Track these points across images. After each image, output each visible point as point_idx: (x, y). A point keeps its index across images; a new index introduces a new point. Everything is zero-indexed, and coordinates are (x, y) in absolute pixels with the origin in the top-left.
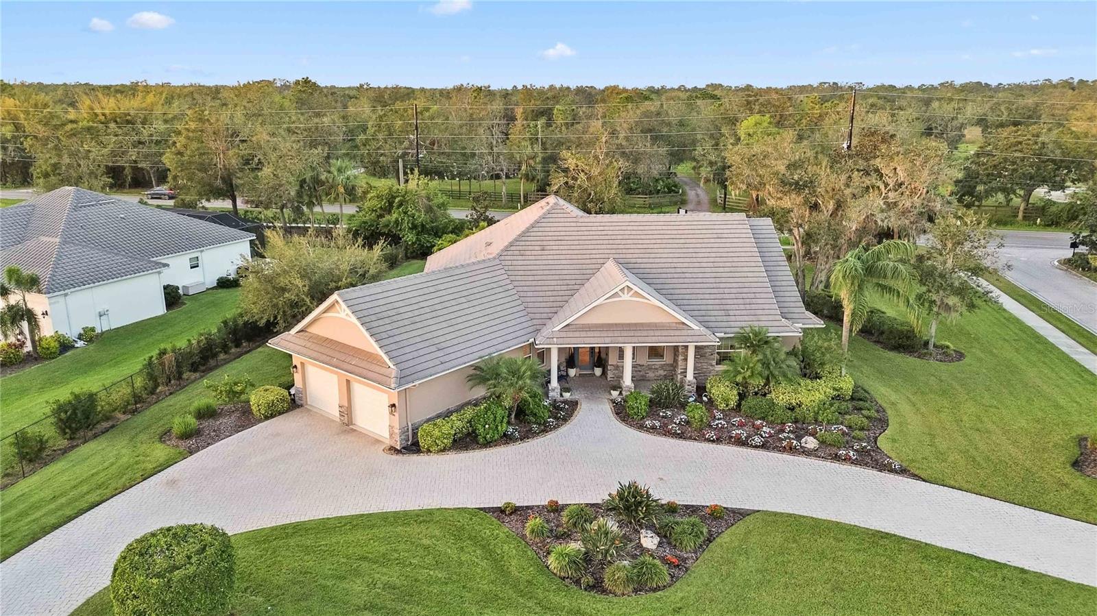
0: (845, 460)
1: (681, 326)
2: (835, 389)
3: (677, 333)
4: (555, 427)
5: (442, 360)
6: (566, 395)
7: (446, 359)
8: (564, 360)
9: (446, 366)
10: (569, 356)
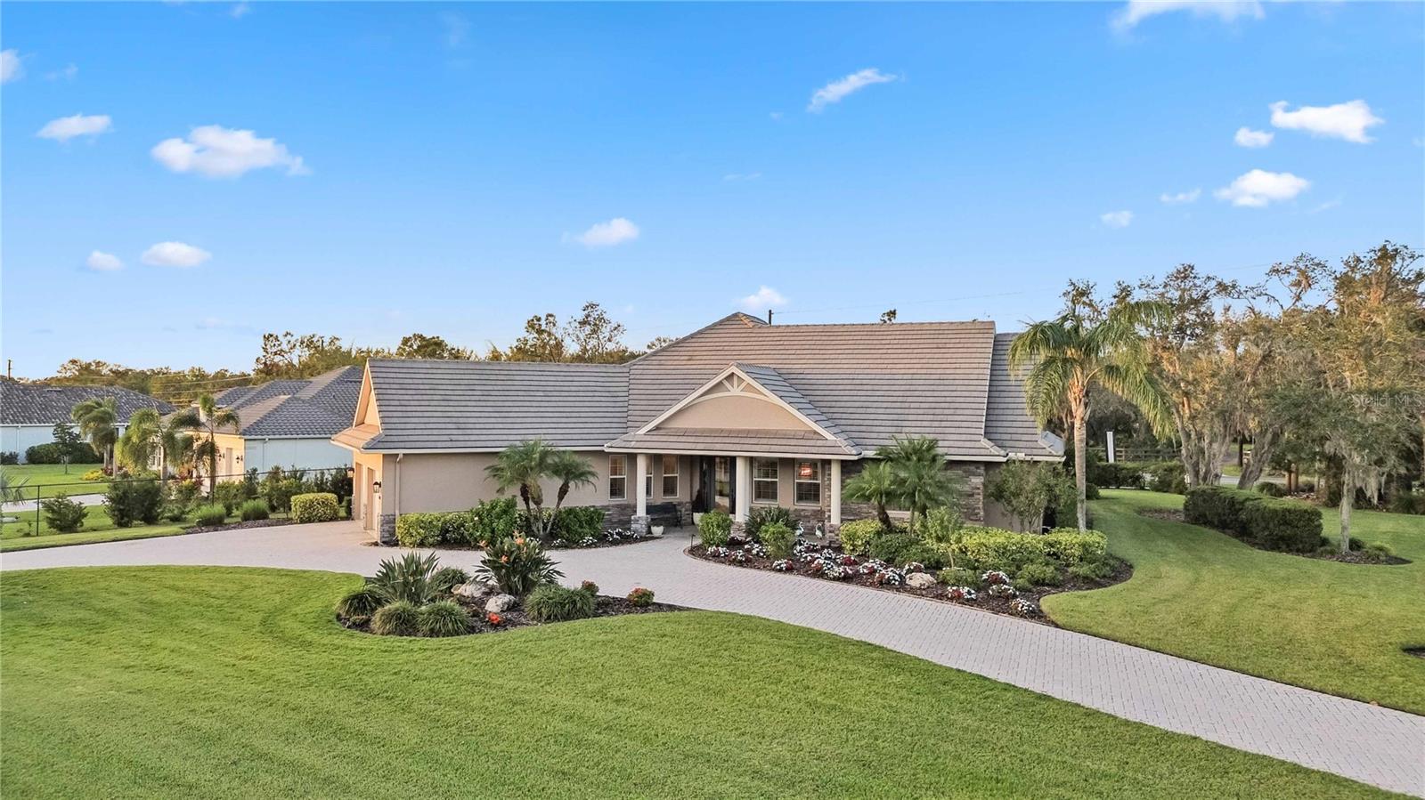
1: (811, 435)
3: (801, 442)
4: (589, 546)
5: (454, 438)
6: (658, 530)
7: (461, 438)
8: (689, 500)
9: (455, 444)
10: (695, 494)
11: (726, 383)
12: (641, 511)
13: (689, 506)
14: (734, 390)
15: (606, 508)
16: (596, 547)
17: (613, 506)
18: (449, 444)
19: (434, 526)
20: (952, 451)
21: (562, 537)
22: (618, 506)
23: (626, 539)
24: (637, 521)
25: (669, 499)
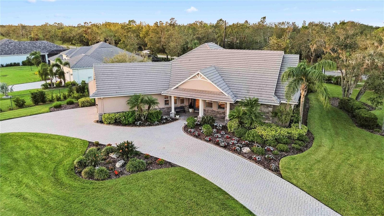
0: (253, 160)
1: (221, 94)
2: (288, 133)
3: (218, 96)
4: (156, 125)
5: (117, 92)
6: (177, 117)
7: (119, 92)
8: (188, 105)
9: (118, 94)
10: (190, 103)
11: (197, 76)
12: (173, 111)
13: (188, 107)
14: (199, 78)
15: (163, 108)
16: (158, 125)
17: (166, 108)
18: (116, 94)
19: (113, 119)
20: (263, 101)
21: (149, 122)
22: (167, 108)
23: (167, 121)
24: (172, 114)
25: (182, 105)
